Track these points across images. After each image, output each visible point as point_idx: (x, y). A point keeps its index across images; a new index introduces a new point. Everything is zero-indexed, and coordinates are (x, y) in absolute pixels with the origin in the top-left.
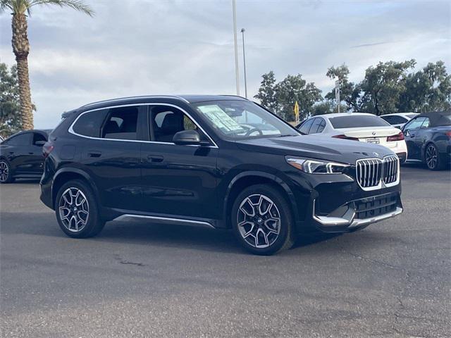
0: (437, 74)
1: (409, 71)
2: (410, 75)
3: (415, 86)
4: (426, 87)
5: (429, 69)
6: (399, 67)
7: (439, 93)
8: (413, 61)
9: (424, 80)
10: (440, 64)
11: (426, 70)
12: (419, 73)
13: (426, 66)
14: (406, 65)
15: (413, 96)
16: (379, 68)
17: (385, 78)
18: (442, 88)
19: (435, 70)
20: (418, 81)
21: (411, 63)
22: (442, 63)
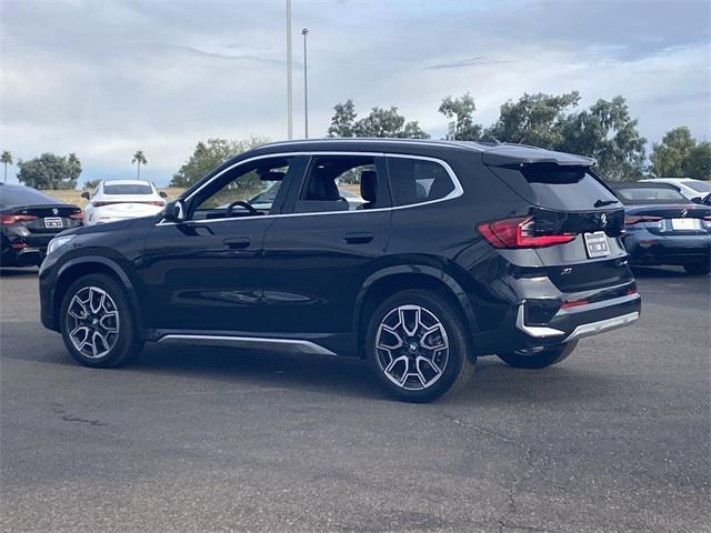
0: (613, 117)
1: (568, 111)
2: (569, 118)
3: (577, 135)
4: (595, 137)
5: (600, 108)
6: (554, 103)
7: (616, 148)
8: (575, 93)
9: (592, 126)
10: (619, 101)
11: (596, 111)
12: (584, 115)
13: (594, 104)
14: (564, 101)
16: (524, 103)
17: (532, 121)
18: (620, 140)
19: (610, 112)
20: (583, 127)
21: (573, 98)
22: (623, 101)
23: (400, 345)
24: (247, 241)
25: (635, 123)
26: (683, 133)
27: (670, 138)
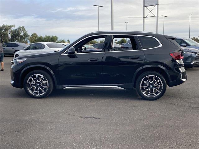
0: (22, 30)
1: (13, 29)
2: (13, 30)
3: (15, 34)
4: (19, 34)
5: (20, 28)
6: (10, 27)
7: (23, 36)
8: (14, 25)
9: (18, 32)
10: (23, 27)
11: (19, 29)
12: (16, 30)
13: (18, 27)
14: (12, 26)
15: (14, 37)
16: (3, 26)
17: (5, 30)
18: (24, 35)
19: (22, 29)
20: (16, 32)
21: (13, 26)
22: (24, 27)
23: (148, 86)
24: (97, 59)
25: (27, 32)
26: (35, 34)
27: (33, 35)
